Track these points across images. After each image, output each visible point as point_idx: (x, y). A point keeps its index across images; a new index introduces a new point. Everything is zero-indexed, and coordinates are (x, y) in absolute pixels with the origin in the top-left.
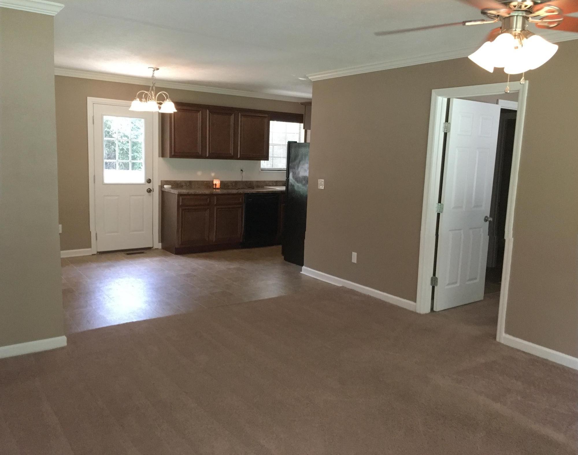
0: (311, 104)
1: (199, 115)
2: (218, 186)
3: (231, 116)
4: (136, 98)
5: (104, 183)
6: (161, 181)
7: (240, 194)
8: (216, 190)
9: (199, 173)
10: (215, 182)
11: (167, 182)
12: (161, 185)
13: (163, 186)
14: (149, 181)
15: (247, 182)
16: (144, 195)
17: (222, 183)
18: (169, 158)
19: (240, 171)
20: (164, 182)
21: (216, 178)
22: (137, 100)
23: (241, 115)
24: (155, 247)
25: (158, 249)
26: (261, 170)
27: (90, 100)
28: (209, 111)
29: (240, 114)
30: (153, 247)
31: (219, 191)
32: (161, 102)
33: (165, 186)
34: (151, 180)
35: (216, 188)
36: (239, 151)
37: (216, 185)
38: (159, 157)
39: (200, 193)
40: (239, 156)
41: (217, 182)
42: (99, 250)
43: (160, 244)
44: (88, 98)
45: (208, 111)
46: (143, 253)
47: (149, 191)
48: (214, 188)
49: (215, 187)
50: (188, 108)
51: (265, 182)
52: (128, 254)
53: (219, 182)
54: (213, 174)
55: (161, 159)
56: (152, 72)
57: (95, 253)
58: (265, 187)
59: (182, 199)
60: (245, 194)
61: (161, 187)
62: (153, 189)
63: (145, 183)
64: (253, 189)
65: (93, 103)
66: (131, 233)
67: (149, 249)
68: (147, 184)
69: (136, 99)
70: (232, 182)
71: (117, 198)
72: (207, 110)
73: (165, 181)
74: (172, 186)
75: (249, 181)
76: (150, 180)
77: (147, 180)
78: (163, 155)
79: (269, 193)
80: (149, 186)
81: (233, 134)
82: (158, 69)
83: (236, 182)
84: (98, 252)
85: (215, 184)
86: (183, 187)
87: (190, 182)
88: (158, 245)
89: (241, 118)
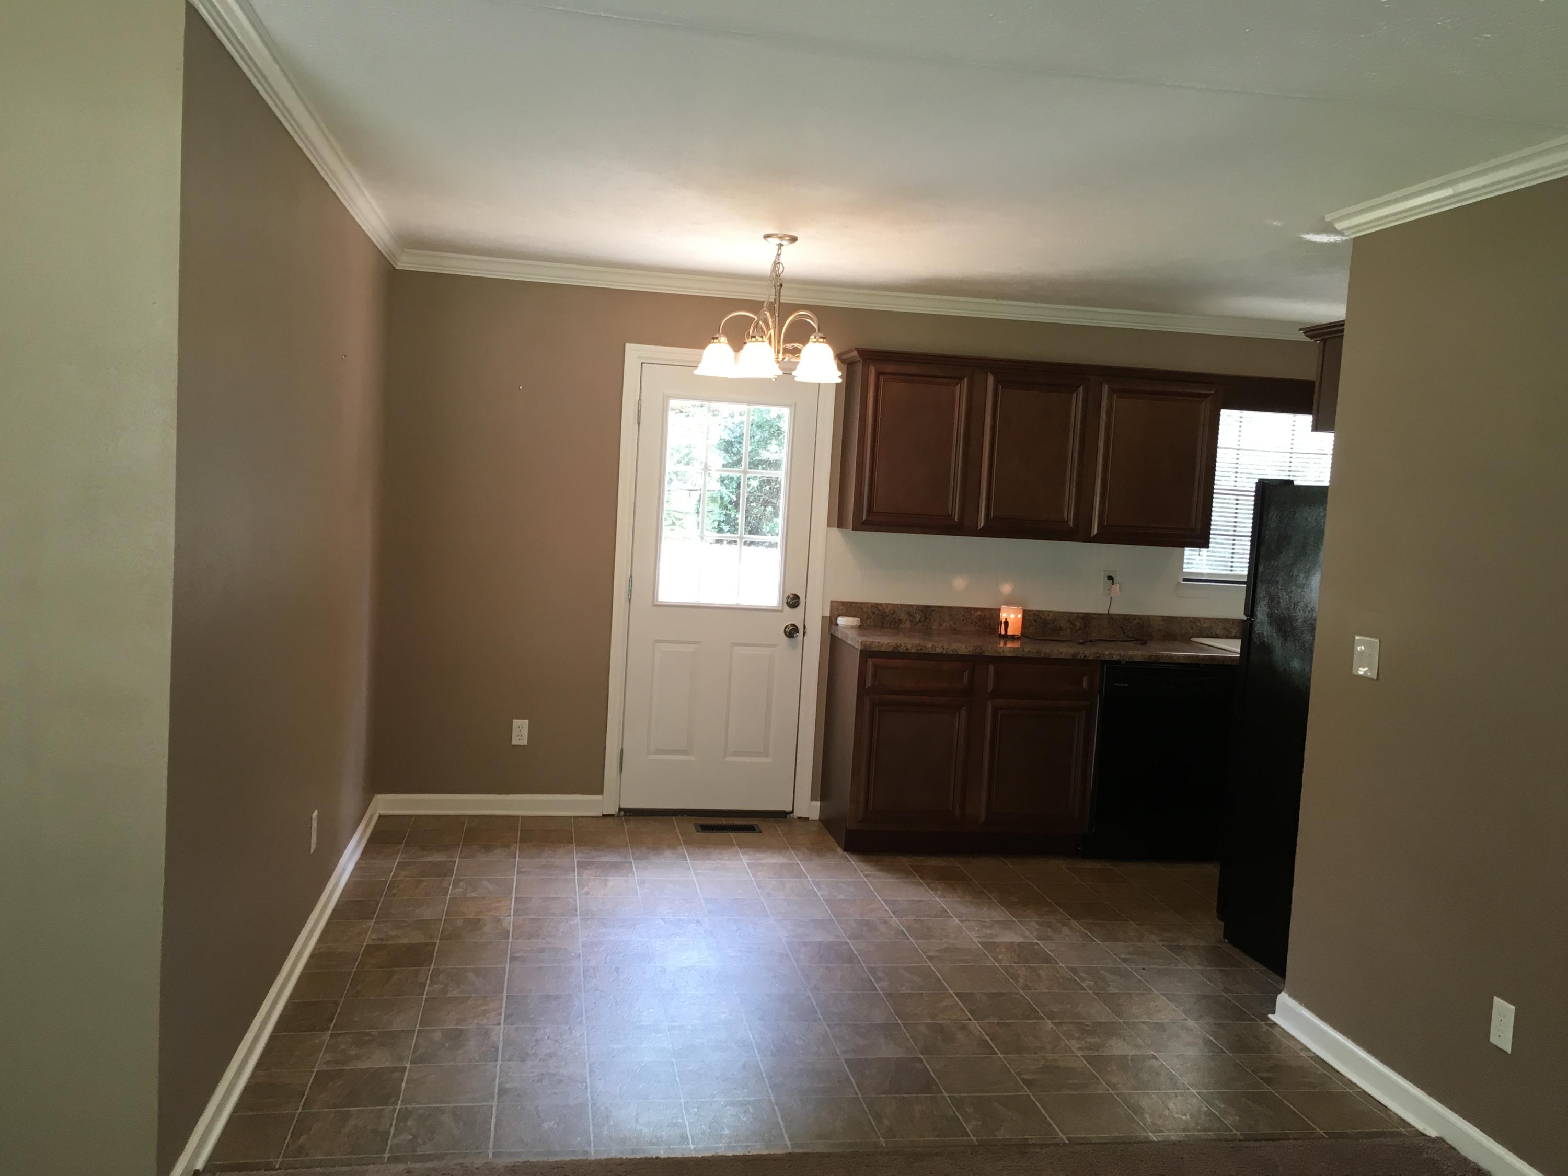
0: (1342, 331)
1: (961, 391)
2: (1014, 629)
3: (1074, 395)
4: (717, 335)
5: (656, 603)
6: (832, 602)
7: (1085, 662)
8: (1005, 644)
9: (960, 583)
10: (1003, 615)
11: (848, 608)
12: (830, 617)
13: (836, 620)
14: (793, 602)
15: (1127, 618)
16: (774, 646)
17: (1029, 618)
18: (851, 530)
19: (1103, 578)
20: (841, 607)
21: (1010, 602)
22: (719, 342)
23: (1112, 391)
24: (798, 813)
25: (807, 819)
26: (1185, 580)
27: (634, 353)
28: (995, 379)
29: (1106, 388)
30: (792, 812)
31: (1017, 645)
32: (796, 345)
33: (841, 621)
34: (798, 598)
35: (1006, 637)
36: (1096, 513)
37: (1006, 623)
38: (829, 525)
39: (939, 650)
40: (1095, 531)
41: (1012, 617)
42: (625, 805)
43: (818, 804)
44: (627, 345)
45: (991, 379)
46: (750, 829)
47: (792, 632)
48: (1001, 635)
49: (1003, 633)
50: (913, 369)
51: (1195, 620)
52: (705, 828)
53: (1020, 616)
54: (1006, 589)
55: (835, 531)
56: (777, 250)
57: (613, 810)
58: (1193, 639)
59: (876, 667)
60: (1104, 662)
61: (830, 622)
62: (805, 627)
63: (780, 608)
64: (1142, 644)
65: (642, 363)
66: (728, 759)
67: (780, 816)
68: (787, 608)
69: (717, 338)
70: (1071, 618)
71: (691, 648)
72: (989, 374)
73: (844, 604)
74: (862, 621)
75: (1135, 617)
76: (796, 597)
77: (788, 597)
78: (838, 520)
79: (1197, 665)
80: (794, 617)
81: (1076, 455)
82: (794, 239)
83: (1087, 619)
84: (620, 809)
85: (1003, 620)
86: (902, 626)
87: (927, 611)
88: (809, 809)
89: (1110, 398)
